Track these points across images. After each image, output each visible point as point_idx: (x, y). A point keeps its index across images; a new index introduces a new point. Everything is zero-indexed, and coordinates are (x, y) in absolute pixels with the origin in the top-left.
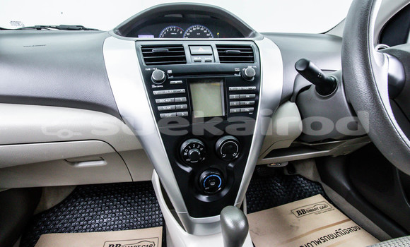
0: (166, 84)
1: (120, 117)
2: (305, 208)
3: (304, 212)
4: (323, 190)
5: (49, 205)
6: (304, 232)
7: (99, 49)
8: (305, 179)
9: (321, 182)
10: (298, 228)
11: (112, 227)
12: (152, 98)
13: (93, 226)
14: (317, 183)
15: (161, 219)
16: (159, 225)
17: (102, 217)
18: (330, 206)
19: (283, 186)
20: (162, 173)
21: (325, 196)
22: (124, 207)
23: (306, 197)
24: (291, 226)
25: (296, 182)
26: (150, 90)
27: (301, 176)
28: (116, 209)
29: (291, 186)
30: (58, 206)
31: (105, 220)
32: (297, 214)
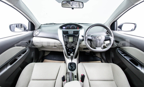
0: (65, 37)
1: (59, 41)
4: (101, 60)
5: (46, 55)
7: (57, 31)
12: (64, 39)
20: (65, 51)
26: (63, 38)
27: (97, 56)
30: (47, 55)
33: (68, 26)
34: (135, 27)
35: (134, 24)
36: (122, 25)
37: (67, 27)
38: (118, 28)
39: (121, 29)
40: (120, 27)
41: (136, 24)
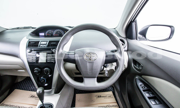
3: (100, 97)
32: (97, 97)
33: (50, 31)
34: (172, 33)
35: (170, 27)
36: (147, 29)
37: (47, 33)
38: (139, 35)
39: (145, 37)
40: (144, 33)
41: (173, 27)
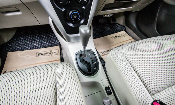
2: (117, 36)
3: (116, 37)
4: (125, 29)
6: (115, 44)
8: (119, 25)
9: (125, 26)
10: (113, 42)
11: (38, 47)
13: (29, 47)
14: (124, 26)
15: (58, 43)
16: (58, 45)
17: (32, 43)
18: (127, 34)
19: (110, 28)
21: (126, 31)
22: (41, 39)
23: (118, 32)
24: (111, 42)
25: (115, 26)
27: (117, 24)
28: (38, 40)
29: (113, 28)
30: (10, 41)
31: (34, 45)
32: (113, 38)
